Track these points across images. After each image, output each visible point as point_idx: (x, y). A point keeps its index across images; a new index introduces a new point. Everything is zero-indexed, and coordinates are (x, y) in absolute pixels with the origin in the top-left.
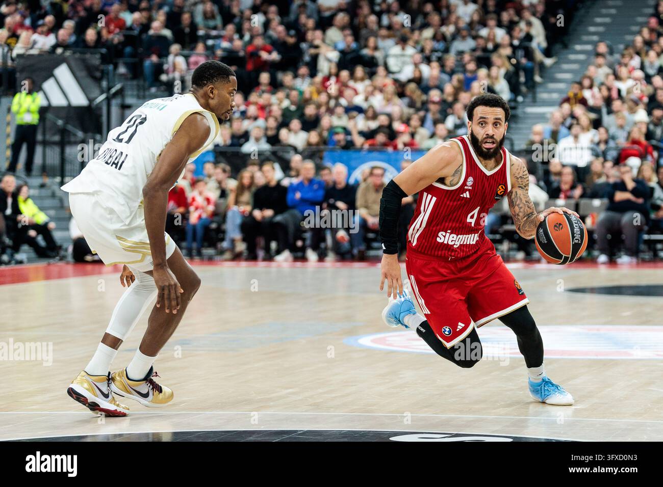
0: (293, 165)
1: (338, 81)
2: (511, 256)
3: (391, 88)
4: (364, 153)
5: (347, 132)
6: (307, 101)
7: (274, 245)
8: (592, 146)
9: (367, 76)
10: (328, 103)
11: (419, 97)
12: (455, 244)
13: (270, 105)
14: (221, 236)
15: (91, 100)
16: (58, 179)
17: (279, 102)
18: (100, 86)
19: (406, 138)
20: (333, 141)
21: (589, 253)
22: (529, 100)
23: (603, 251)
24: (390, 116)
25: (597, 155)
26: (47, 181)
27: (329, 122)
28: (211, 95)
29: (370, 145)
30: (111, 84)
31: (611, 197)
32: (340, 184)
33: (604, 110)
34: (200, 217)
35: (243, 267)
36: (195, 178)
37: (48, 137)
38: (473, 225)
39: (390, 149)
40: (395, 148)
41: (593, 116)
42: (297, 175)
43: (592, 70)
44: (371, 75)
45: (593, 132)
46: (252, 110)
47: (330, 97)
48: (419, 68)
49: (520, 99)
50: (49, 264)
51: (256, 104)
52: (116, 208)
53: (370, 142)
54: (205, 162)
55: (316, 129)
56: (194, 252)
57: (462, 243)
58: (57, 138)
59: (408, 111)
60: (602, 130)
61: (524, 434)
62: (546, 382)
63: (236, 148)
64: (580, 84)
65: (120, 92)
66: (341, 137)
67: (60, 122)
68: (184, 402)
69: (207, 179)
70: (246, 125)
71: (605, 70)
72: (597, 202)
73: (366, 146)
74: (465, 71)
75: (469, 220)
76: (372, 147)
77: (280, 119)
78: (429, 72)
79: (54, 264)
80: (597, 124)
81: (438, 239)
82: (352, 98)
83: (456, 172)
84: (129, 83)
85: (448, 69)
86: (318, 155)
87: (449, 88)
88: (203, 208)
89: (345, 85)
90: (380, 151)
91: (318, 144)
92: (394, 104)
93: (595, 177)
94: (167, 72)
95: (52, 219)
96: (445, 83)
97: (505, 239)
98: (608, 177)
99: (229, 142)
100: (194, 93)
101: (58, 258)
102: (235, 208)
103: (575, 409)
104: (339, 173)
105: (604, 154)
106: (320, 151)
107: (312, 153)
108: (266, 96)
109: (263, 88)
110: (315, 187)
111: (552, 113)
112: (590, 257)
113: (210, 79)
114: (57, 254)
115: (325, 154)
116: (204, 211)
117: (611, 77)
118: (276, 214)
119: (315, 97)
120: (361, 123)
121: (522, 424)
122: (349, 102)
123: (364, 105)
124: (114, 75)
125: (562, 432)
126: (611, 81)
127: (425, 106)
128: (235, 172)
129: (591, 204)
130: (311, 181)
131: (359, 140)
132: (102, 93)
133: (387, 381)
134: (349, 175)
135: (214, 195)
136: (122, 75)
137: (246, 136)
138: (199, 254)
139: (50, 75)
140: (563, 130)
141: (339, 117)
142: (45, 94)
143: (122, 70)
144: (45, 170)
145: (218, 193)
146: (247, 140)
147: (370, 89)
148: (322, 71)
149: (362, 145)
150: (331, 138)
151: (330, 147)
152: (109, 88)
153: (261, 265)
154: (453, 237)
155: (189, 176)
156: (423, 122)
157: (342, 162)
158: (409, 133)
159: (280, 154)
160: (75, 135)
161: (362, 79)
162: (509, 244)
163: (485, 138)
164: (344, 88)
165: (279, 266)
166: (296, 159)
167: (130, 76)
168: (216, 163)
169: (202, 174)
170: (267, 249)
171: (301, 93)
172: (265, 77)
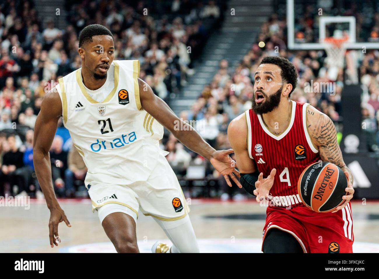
0: (28, 138)
6: (37, 97)
7: (15, 188)
13: (13, 100)
17: (19, 98)
22: (178, 95)
33: (225, 103)
38: (289, 185)
46: (2, 103)
64: (210, 85)
71: (226, 77)
80: (221, 111)
117: (230, 82)
119: (42, 94)
134: (64, 144)
166: (30, 134)
170: (11, 191)
171: (33, 92)
172: (10, 81)
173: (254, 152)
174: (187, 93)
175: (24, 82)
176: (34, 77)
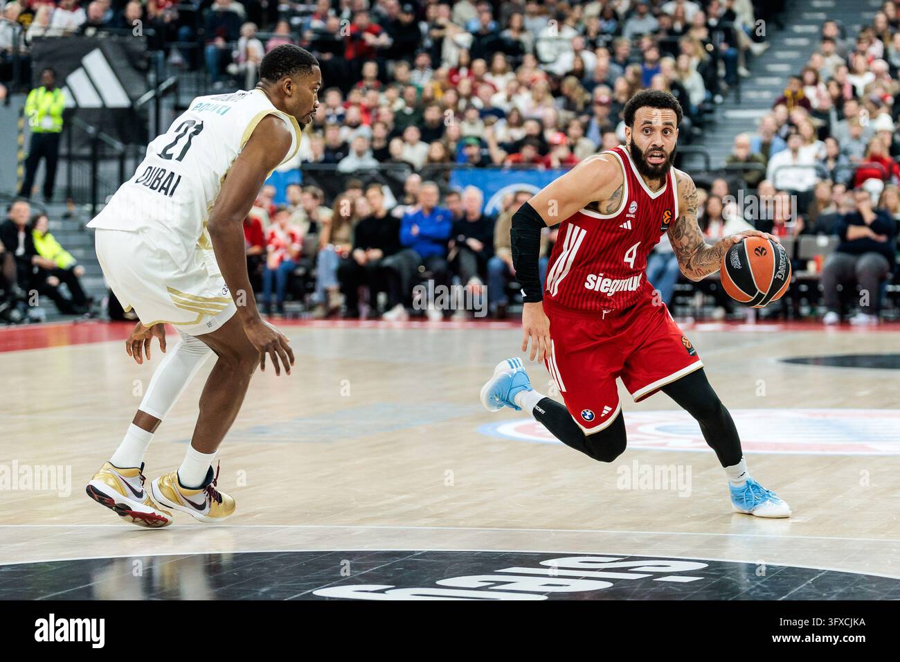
0: (409, 188)
1: (470, 74)
2: (705, 314)
3: (542, 84)
4: (506, 172)
5: (482, 143)
6: (428, 102)
7: (382, 298)
8: (817, 163)
9: (510, 67)
10: (456, 104)
11: (580, 95)
12: (608, 292)
13: (377, 107)
14: (310, 285)
15: (133, 100)
16: (88, 207)
17: (390, 103)
18: (146, 80)
19: (562, 152)
20: (463, 156)
21: (813, 310)
22: (730, 100)
23: (831, 307)
24: (541, 122)
25: (823, 176)
26: (74, 209)
27: (457, 129)
28: (288, 91)
29: (514, 162)
30: (161, 78)
31: (843, 233)
32: (473, 215)
33: (833, 115)
34: (281, 260)
35: (341, 328)
36: (275, 205)
37: (75, 150)
38: (632, 266)
39: (541, 167)
40: (548, 165)
41: (818, 122)
42: (415, 202)
43: (817, 60)
44: (516, 65)
45: (818, 144)
46: (353, 114)
47: (459, 96)
48: (580, 57)
49: (718, 99)
50: (76, 323)
51: (358, 104)
52: (169, 248)
53: (514, 157)
54: (288, 185)
55: (440, 140)
56: (274, 307)
57: (617, 290)
58: (86, 151)
59: (565, 115)
60: (830, 142)
61: (723, 558)
62: (753, 486)
63: (332, 165)
64: (801, 78)
65: (174, 89)
66: (474, 151)
67: (91, 130)
68: (260, 513)
69: (291, 207)
70: (345, 134)
71: (835, 60)
72: (823, 241)
73: (509, 163)
74: (643, 61)
75: (626, 259)
76: (516, 164)
77: (391, 126)
78: (595, 61)
79: (82, 323)
80: (823, 133)
81: (587, 285)
82: (490, 97)
83: (615, 194)
84: (185, 76)
85: (620, 58)
86: (442, 175)
87: (621, 85)
88: (285, 247)
89: (481, 80)
90: (527, 170)
91: (442, 160)
92: (547, 106)
93: (821, 206)
94: (237, 62)
95: (80, 261)
96: (616, 77)
97: (697, 290)
98: (838, 205)
99: (321, 156)
100: (264, 89)
101: (88, 314)
102: (329, 247)
103: (793, 523)
104: (471, 200)
105: (833, 174)
106: (446, 170)
107: (435, 172)
108: (372, 94)
109: (368, 83)
110: (439, 218)
111: (762, 119)
112: (813, 316)
113: (286, 70)
114: (87, 310)
115: (453, 174)
116: (286, 252)
117: (843, 70)
118: (385, 255)
119: (439, 96)
120: (501, 132)
121: (720, 542)
122: (486, 103)
123: (506, 107)
124: (165, 64)
125: (775, 554)
126: (843, 74)
127: (588, 108)
128: (330, 198)
129: (815, 243)
130: (433, 211)
131: (498, 155)
132: (149, 89)
133: (537, 484)
134: (485, 202)
135: (301, 229)
136: (175, 65)
137: (344, 149)
138: (281, 309)
139: (78, 64)
140: (778, 142)
141: (472, 123)
142: (71, 90)
143: (176, 58)
144: (70, 195)
145: (306, 226)
146: (346, 154)
147: (514, 85)
148: (448, 61)
149: (503, 162)
150: (460, 151)
151: (460, 164)
152: (158, 83)
153: (365, 326)
154: (607, 283)
155: (267, 203)
156: (585, 130)
157: (475, 184)
158: (567, 145)
159: (391, 173)
160: (112, 147)
161: (503, 72)
162: (703, 297)
163: (651, 150)
164: (478, 83)
165: (389, 327)
166: (413, 181)
167: (186, 66)
168: (303, 186)
169: (284, 201)
170: (373, 303)
171: (420, 90)
172: (370, 69)
173: (626, 210)
174: (750, 94)
175: (401, 70)
176: (423, 59)
